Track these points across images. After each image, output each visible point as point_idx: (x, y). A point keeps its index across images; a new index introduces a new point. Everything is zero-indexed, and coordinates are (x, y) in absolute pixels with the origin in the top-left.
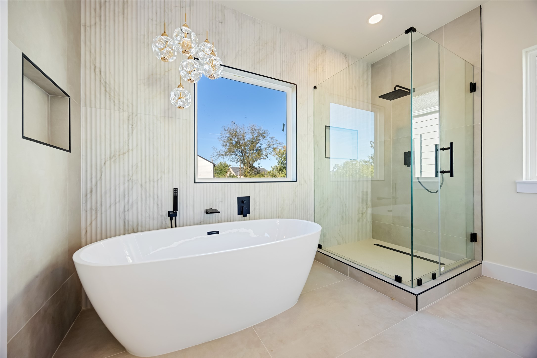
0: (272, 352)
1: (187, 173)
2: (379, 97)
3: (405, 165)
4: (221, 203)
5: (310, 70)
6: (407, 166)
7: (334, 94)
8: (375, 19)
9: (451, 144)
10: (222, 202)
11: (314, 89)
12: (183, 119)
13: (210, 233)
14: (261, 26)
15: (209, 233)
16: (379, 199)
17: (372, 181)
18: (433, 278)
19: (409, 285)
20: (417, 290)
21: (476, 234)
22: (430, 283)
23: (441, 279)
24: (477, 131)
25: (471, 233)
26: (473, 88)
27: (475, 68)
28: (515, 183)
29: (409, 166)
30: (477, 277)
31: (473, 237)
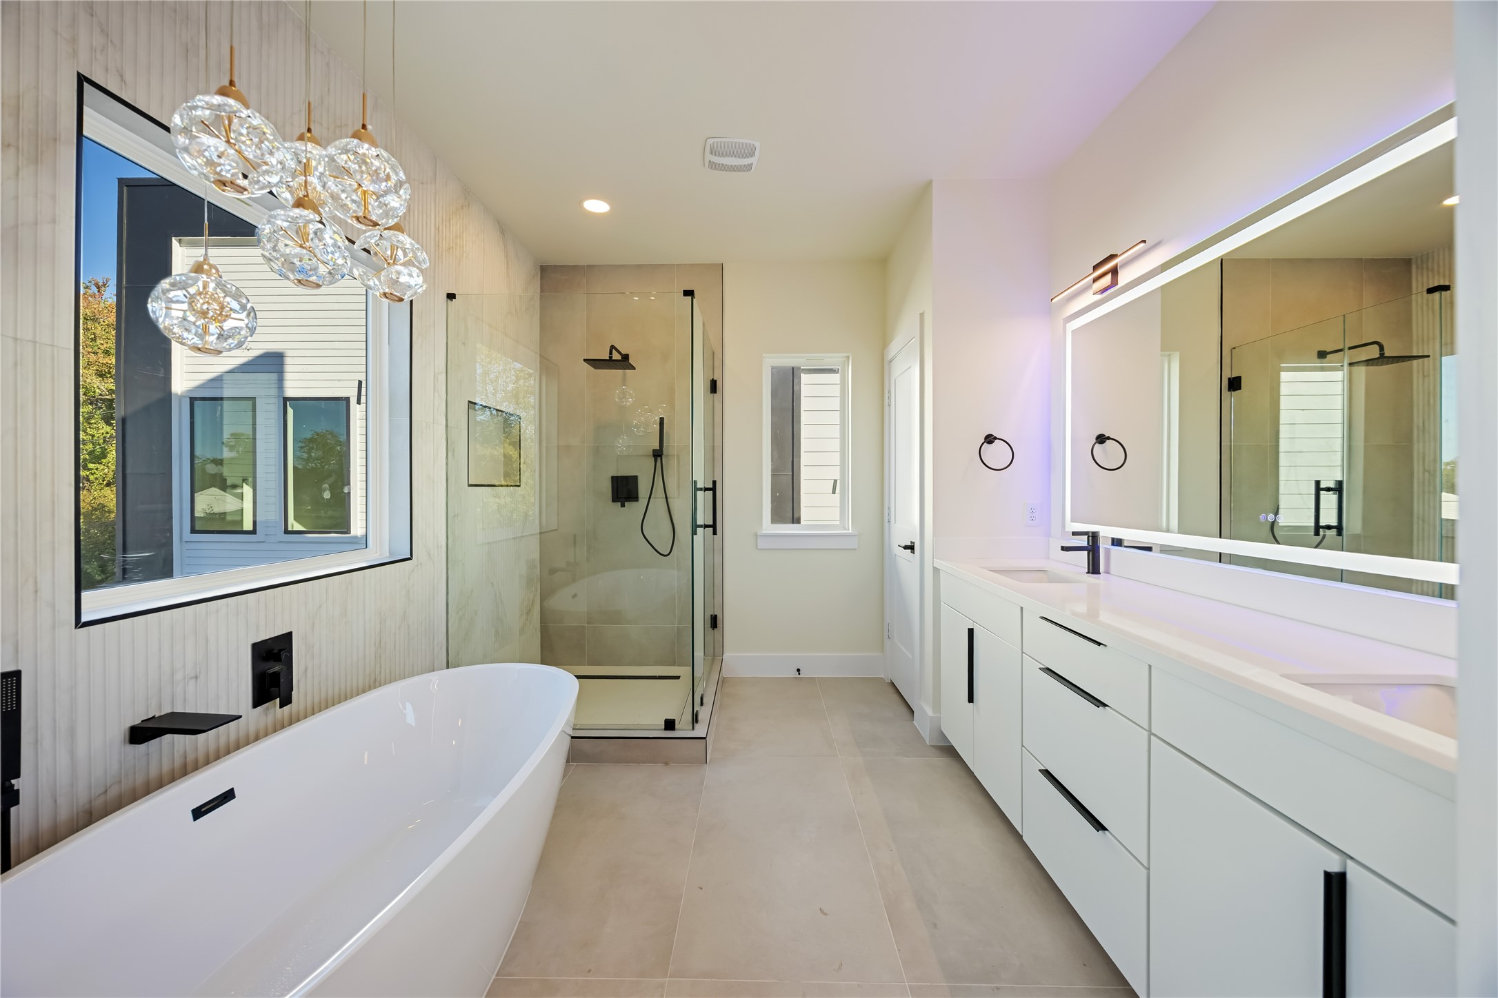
0: (591, 972)
1: (36, 592)
2: (585, 360)
3: (614, 501)
4: (192, 682)
5: (440, 245)
6: (619, 504)
7: (483, 321)
8: (596, 206)
9: (714, 482)
10: (196, 677)
11: (447, 301)
12: (16, 339)
13: (203, 810)
14: (328, 64)
15: (198, 813)
16: (553, 571)
17: (540, 533)
18: (702, 704)
19: (686, 728)
20: (700, 731)
21: (716, 616)
22: (704, 714)
23: (708, 700)
24: (718, 456)
25: (712, 615)
26: (714, 387)
27: (715, 356)
28: (756, 535)
29: (623, 506)
30: (722, 682)
31: (714, 622)
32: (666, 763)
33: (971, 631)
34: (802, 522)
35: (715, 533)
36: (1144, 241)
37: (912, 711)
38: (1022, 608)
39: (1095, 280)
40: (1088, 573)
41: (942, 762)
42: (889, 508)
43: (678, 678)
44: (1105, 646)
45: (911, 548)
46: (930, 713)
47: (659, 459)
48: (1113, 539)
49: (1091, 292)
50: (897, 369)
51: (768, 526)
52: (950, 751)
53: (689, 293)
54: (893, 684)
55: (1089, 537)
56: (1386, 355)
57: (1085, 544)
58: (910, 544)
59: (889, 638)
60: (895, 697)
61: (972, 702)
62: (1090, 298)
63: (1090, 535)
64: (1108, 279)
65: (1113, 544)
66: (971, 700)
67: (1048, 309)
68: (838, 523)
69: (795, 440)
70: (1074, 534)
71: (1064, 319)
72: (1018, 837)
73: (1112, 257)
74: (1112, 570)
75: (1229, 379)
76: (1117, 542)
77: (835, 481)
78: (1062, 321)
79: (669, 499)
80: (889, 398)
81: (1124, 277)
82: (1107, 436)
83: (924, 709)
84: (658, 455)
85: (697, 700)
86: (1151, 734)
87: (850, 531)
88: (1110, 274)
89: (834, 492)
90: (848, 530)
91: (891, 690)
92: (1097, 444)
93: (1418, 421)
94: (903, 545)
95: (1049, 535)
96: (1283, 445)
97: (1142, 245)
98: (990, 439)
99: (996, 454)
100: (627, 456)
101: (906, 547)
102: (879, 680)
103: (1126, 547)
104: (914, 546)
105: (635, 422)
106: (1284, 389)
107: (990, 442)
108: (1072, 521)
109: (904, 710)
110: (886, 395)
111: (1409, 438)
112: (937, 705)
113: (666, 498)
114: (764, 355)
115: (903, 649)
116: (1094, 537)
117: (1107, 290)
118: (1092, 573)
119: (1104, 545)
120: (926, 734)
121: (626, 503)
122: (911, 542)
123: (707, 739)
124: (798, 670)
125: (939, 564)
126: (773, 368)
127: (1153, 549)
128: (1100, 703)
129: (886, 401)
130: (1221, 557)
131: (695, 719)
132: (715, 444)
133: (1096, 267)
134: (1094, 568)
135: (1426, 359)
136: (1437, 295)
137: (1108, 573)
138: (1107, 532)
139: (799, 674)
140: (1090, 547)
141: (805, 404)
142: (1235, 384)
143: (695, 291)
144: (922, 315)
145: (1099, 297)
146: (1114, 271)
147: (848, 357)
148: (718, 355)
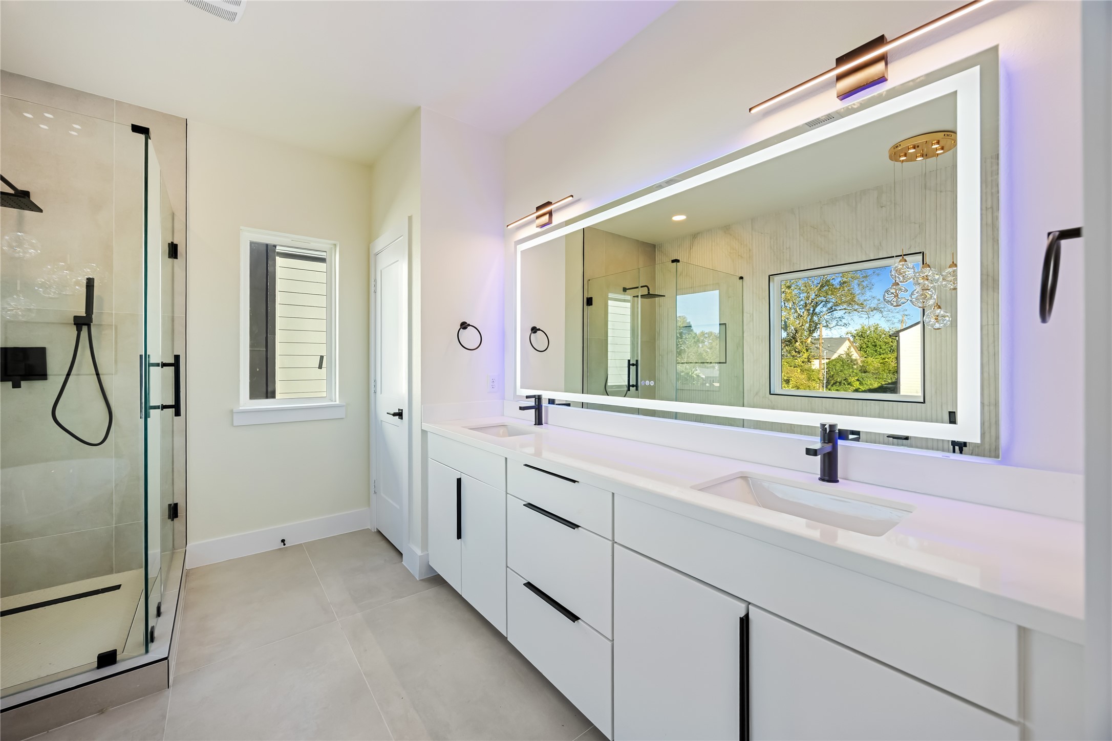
9: (177, 357)
18: (159, 614)
19: (135, 654)
20: (158, 651)
21: (176, 505)
22: (162, 627)
23: (168, 609)
24: (179, 328)
25: (170, 505)
26: (173, 251)
27: (175, 217)
28: (232, 412)
29: (16, 385)
30: (186, 575)
31: (173, 511)
32: (101, 712)
33: (459, 481)
34: (278, 396)
35: (178, 413)
36: (572, 196)
37: (401, 554)
38: (506, 459)
39: (538, 217)
40: (535, 424)
41: (432, 592)
42: (375, 381)
43: (118, 587)
44: (578, 482)
45: (400, 414)
46: (419, 552)
47: (85, 329)
48: (549, 400)
49: (534, 225)
50: (384, 261)
51: (246, 402)
52: (437, 580)
53: (142, 130)
54: (379, 532)
55: (536, 399)
56: (650, 293)
57: (533, 404)
58: (398, 412)
59: (375, 493)
60: (383, 544)
61: (460, 538)
62: (533, 229)
63: (537, 397)
64: (546, 218)
65: (549, 403)
66: (459, 536)
67: (503, 233)
68: (324, 395)
69: (269, 318)
70: (528, 397)
71: (515, 242)
72: (502, 639)
73: (549, 203)
74: (549, 422)
75: (587, 298)
76: (552, 402)
77: (322, 357)
78: (513, 243)
79: (101, 376)
80: (375, 286)
81: (557, 219)
82: (538, 328)
83: (413, 551)
84: (82, 323)
85: (152, 611)
86: (614, 542)
87: (338, 402)
88: (548, 215)
89: (320, 367)
90: (336, 401)
91: (378, 538)
92: (532, 334)
93: (657, 329)
94: (392, 413)
95: (503, 398)
96: (610, 339)
97: (571, 198)
98: (464, 326)
99: (469, 337)
100: (26, 322)
101: (395, 415)
102: (366, 532)
103: (557, 404)
104: (402, 413)
105: (40, 280)
106: (610, 310)
107: (465, 328)
108: (521, 388)
109: (393, 554)
110: (372, 283)
111: (655, 339)
112: (425, 546)
113: (98, 374)
114: (241, 227)
115: (391, 501)
116: (539, 399)
117: (545, 226)
118: (538, 425)
119: (545, 403)
120: (416, 571)
121: (23, 383)
122: (399, 410)
123: (170, 658)
124: (283, 541)
125: (426, 427)
126: (252, 244)
127: (571, 405)
128: (574, 526)
129: (372, 289)
130: (583, 405)
131: (150, 637)
132: (175, 315)
133: (538, 208)
134: (539, 422)
135: (663, 297)
136: (675, 264)
137: (547, 424)
138: (546, 395)
139: (284, 545)
140: (537, 406)
141: (280, 285)
142: (589, 302)
143: (150, 130)
144: (410, 218)
145: (539, 230)
146: (550, 213)
147: (335, 245)
148: (180, 216)
